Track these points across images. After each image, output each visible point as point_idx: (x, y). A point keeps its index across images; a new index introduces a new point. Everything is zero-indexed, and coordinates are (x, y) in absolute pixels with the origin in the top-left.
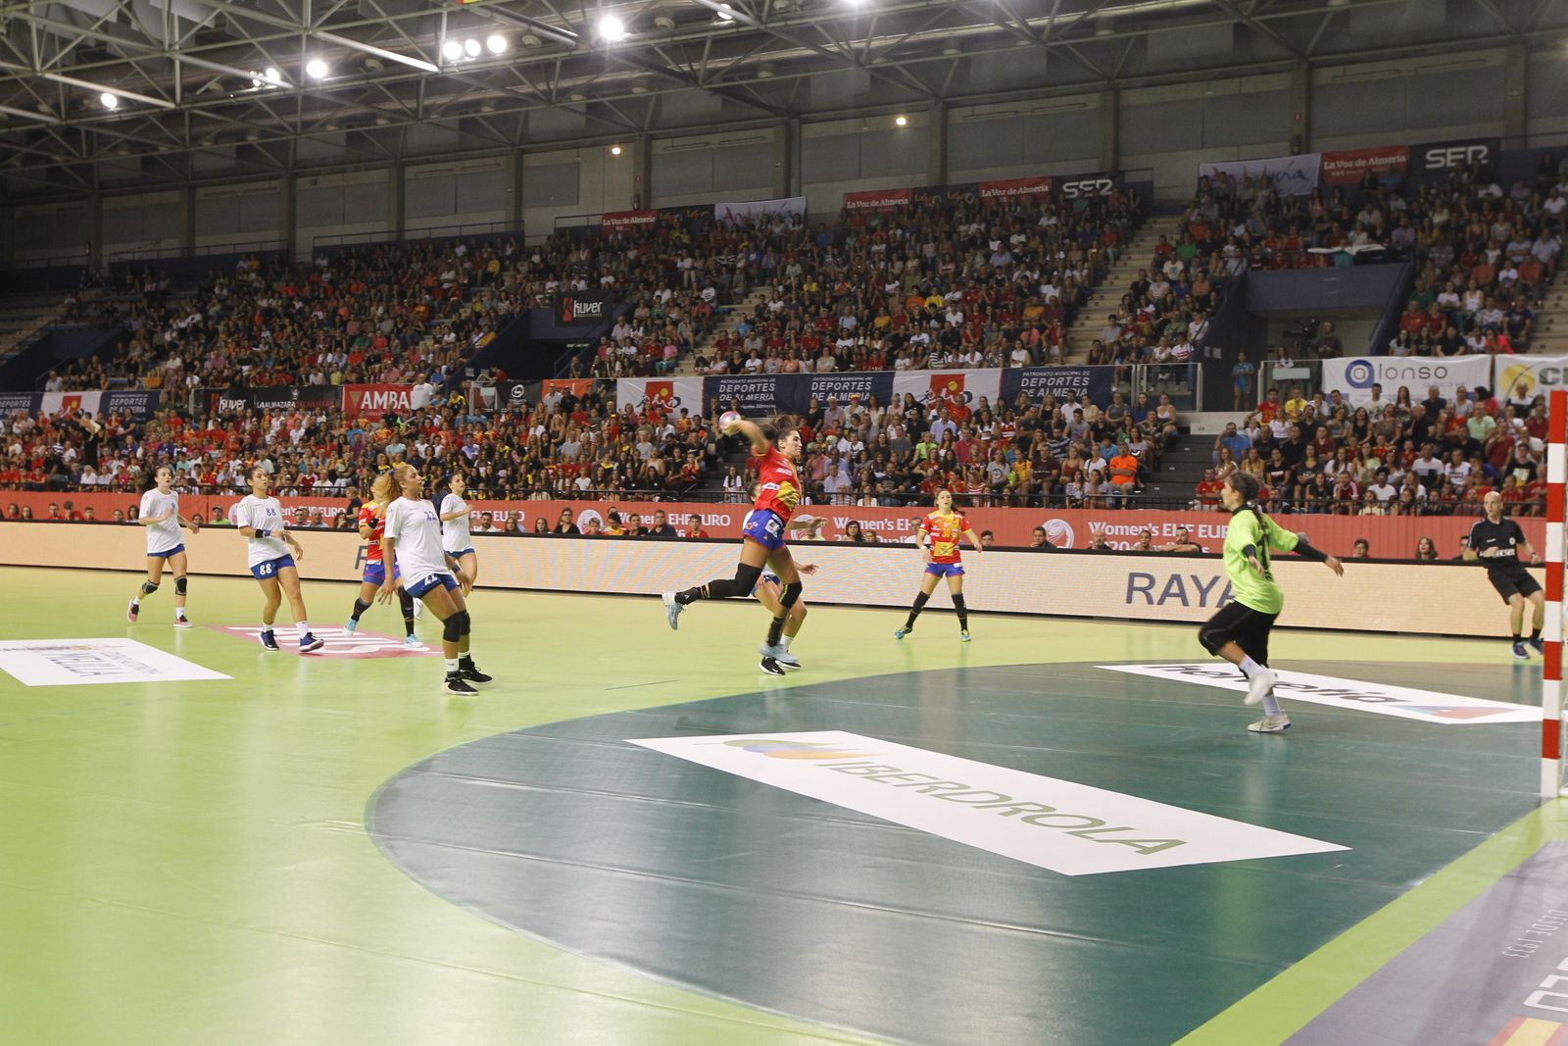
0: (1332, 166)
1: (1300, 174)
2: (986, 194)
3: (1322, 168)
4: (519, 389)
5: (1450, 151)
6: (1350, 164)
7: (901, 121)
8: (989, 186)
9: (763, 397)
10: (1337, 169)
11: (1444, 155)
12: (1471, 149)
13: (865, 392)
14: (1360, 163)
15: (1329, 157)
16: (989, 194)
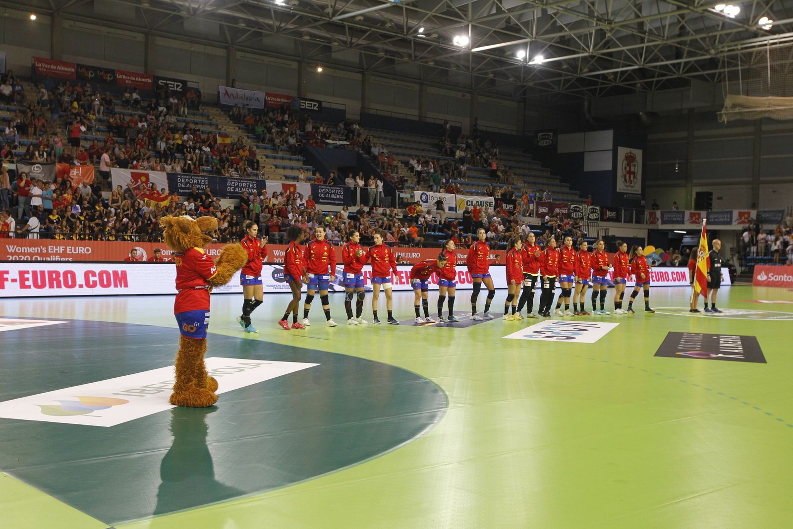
0: (269, 99)
1: (258, 100)
2: (119, 77)
3: (265, 99)
4: (37, 167)
5: (307, 102)
6: (274, 99)
7: (33, 17)
8: (122, 73)
9: (202, 187)
10: (270, 100)
11: (305, 103)
12: (313, 103)
13: (254, 189)
14: (278, 100)
15: (268, 94)
16: (121, 77)
